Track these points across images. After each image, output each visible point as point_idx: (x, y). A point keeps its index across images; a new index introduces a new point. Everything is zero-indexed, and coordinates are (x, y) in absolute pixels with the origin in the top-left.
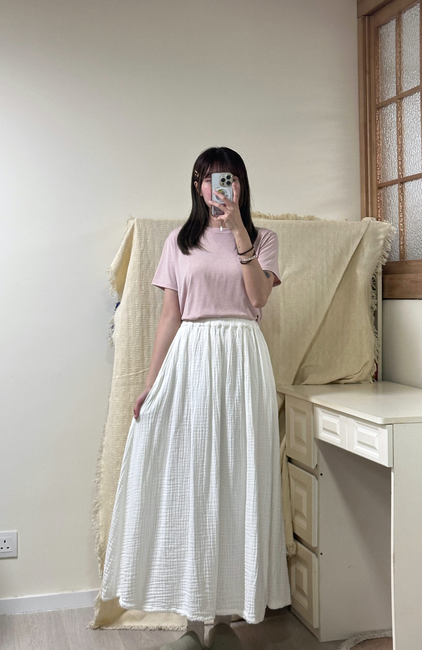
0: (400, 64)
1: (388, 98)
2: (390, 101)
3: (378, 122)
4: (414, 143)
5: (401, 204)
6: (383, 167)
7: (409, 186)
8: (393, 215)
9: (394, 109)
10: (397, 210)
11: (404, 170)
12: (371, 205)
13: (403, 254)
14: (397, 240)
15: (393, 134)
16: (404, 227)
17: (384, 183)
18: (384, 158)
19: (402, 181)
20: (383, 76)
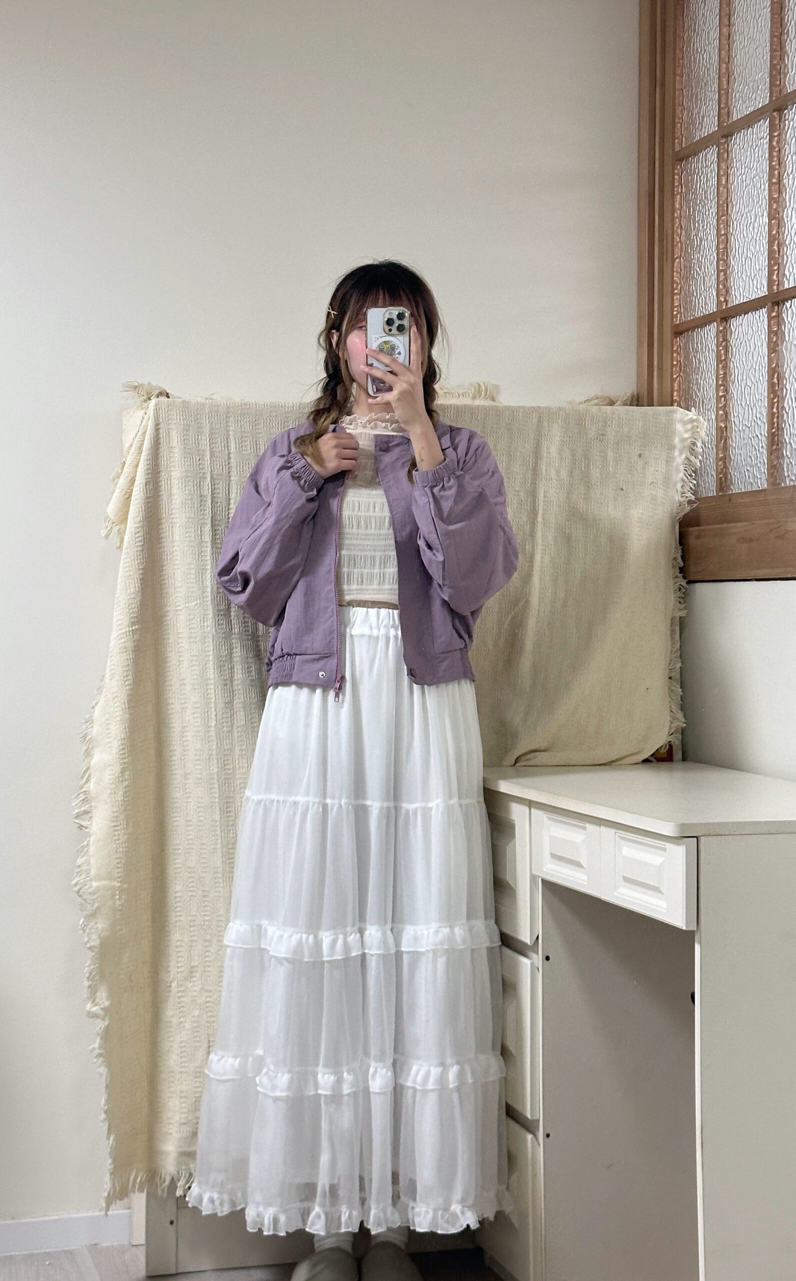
0: (729, 62)
1: (701, 136)
2: (706, 142)
3: (678, 189)
4: (753, 229)
5: (720, 366)
6: (686, 287)
7: (740, 325)
8: (705, 392)
9: (712, 160)
10: (713, 381)
11: (730, 291)
12: (658, 373)
13: (723, 479)
14: (712, 448)
15: (709, 214)
16: (726, 417)
17: (688, 322)
18: (689, 268)
19: (725, 316)
20: (691, 90)
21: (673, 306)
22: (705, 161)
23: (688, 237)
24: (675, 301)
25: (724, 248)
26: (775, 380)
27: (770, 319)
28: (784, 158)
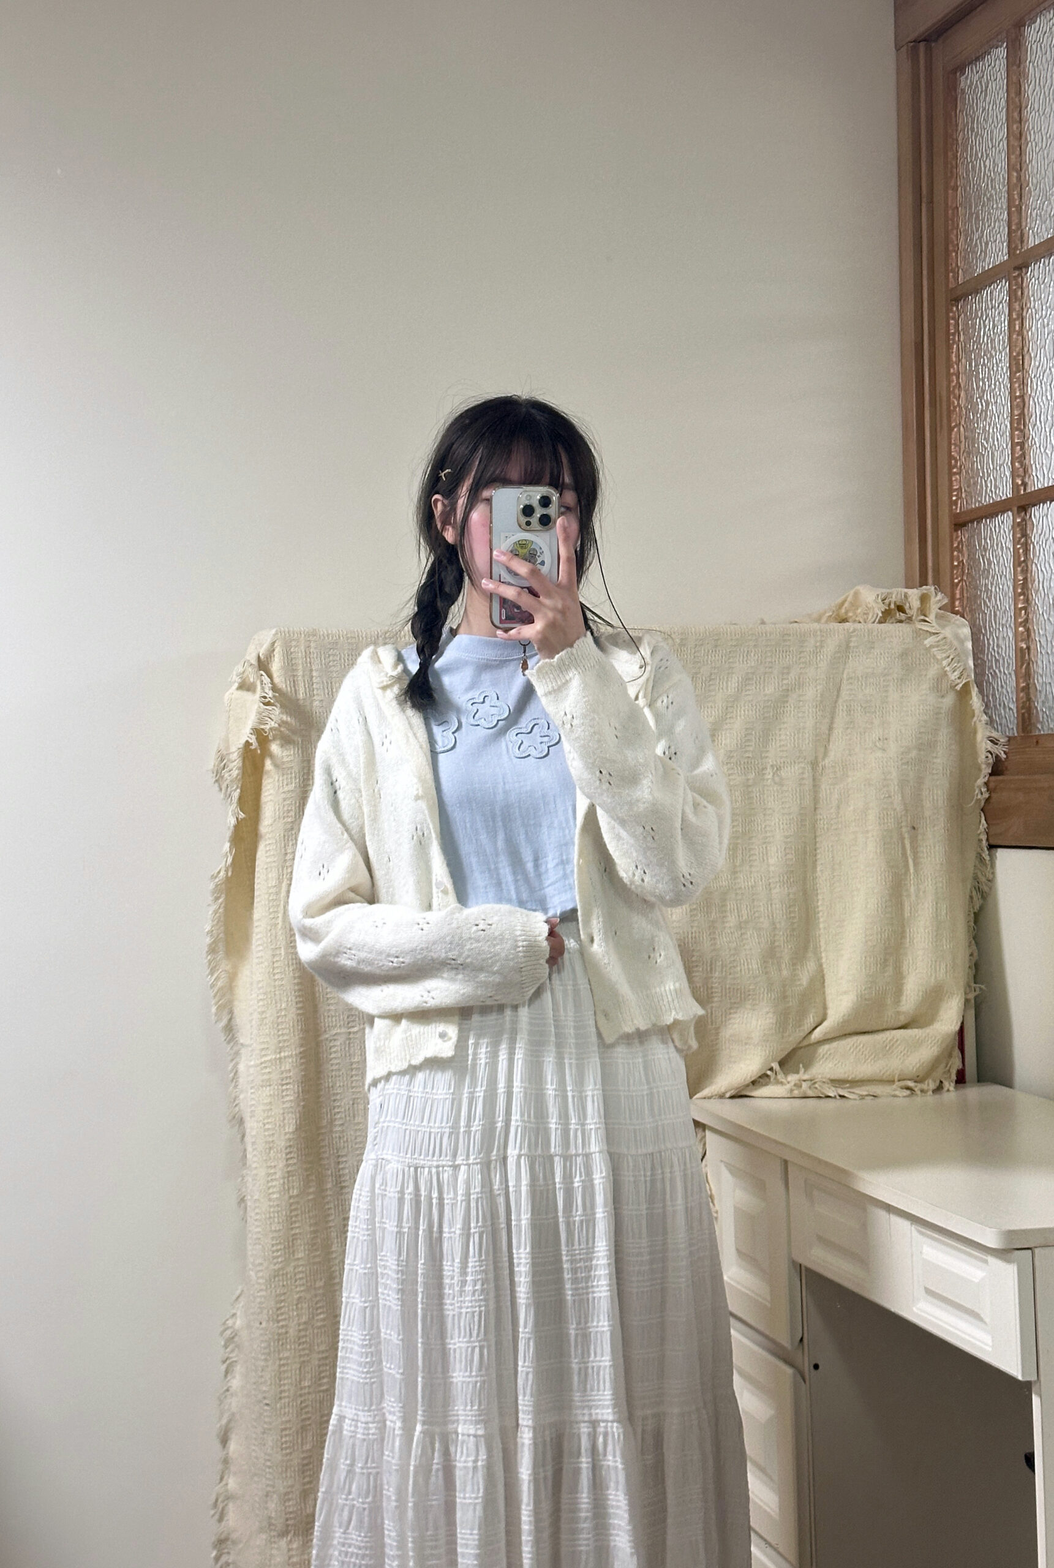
0: (1021, 169)
1: (983, 268)
2: (990, 277)
3: (954, 339)
5: (1019, 569)
6: (968, 465)
7: (1043, 517)
8: (998, 603)
9: (1000, 299)
10: (1009, 588)
11: (1030, 471)
12: (933, 577)
13: (1026, 715)
14: (1010, 674)
15: (997, 370)
16: (1029, 635)
17: (972, 510)
18: (972, 440)
19: (1023, 503)
20: (970, 208)
21: (951, 490)
22: (991, 300)
23: (970, 399)
24: (955, 483)
25: (1020, 414)
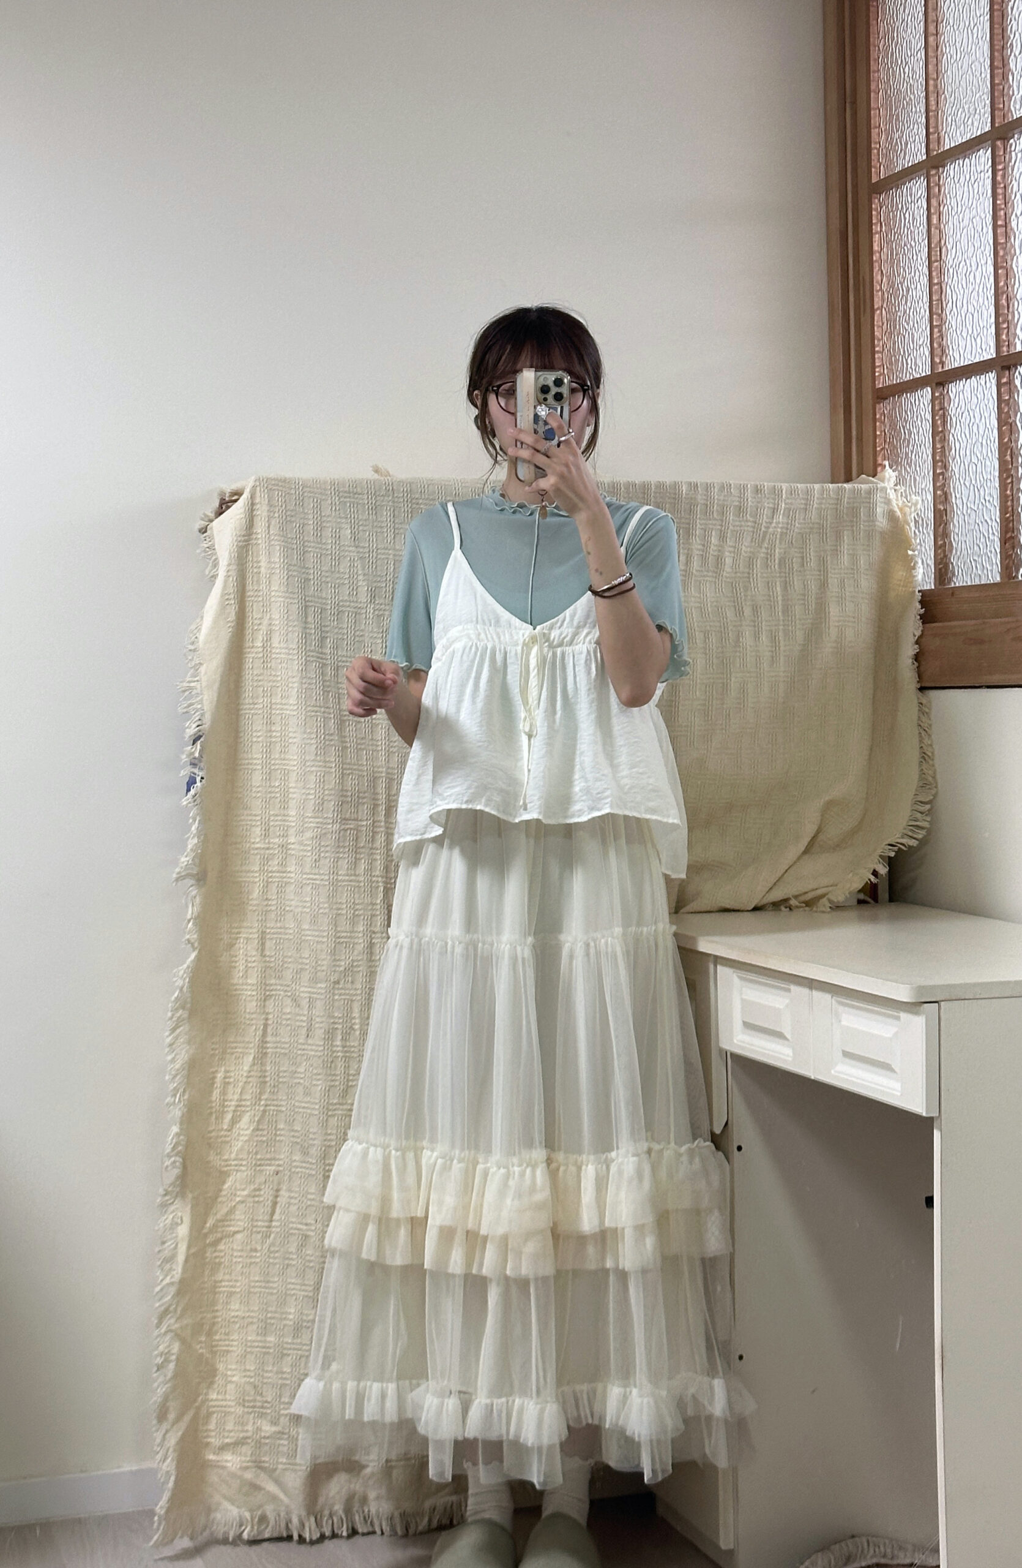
0: (938, 78)
1: (904, 164)
2: (911, 173)
3: (877, 227)
4: (975, 279)
5: (938, 439)
6: (889, 345)
7: (961, 392)
8: (918, 469)
9: (920, 195)
10: (928, 456)
11: (948, 351)
12: (858, 446)
13: (943, 570)
15: (918, 259)
16: (946, 499)
17: (894, 385)
18: (892, 321)
19: (940, 380)
20: (891, 110)
21: (874, 367)
22: (911, 195)
23: (892, 284)
24: (877, 361)
25: (938, 300)
26: (1008, 458)
27: (999, 385)
28: (1010, 198)
